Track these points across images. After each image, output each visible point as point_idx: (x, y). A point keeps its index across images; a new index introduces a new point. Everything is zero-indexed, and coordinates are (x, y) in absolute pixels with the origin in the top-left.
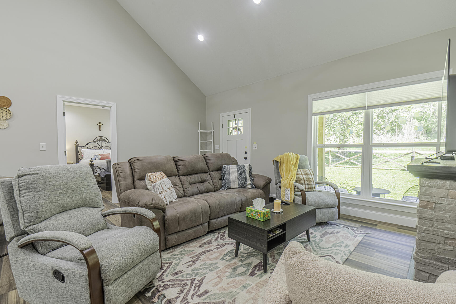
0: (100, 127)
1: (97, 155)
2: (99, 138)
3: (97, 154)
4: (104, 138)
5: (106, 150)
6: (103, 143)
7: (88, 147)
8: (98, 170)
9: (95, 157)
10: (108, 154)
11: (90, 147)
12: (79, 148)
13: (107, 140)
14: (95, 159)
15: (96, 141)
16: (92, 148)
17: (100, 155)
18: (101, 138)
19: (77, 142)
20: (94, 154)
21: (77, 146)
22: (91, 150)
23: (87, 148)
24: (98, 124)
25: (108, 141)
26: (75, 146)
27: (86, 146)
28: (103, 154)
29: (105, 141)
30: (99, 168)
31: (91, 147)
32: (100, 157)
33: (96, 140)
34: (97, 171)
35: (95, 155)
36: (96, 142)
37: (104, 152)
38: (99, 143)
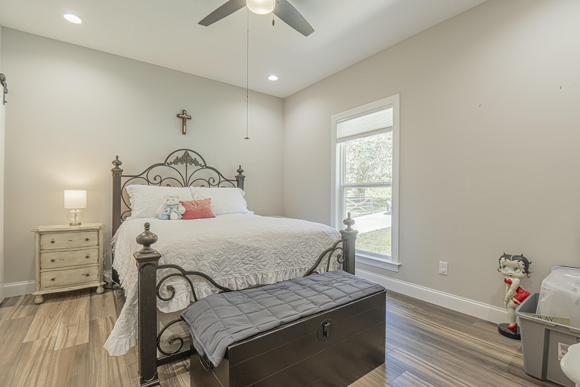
0: (184, 123)
1: (173, 203)
2: (180, 154)
3: (175, 199)
4: (193, 156)
5: (199, 188)
6: (192, 168)
7: (151, 179)
8: (180, 284)
9: (169, 209)
10: (207, 200)
11: (155, 179)
12: (123, 180)
13: (200, 162)
14: (166, 217)
15: (171, 163)
16: (161, 182)
17: (183, 204)
18: (186, 155)
19: (118, 163)
20: (165, 201)
21: (117, 174)
22: (157, 187)
23: (148, 181)
24: (178, 116)
25: (203, 164)
26: (111, 173)
27: (144, 176)
28: (190, 199)
29: (196, 163)
30: (184, 274)
31: (158, 180)
32: (183, 210)
33: (172, 159)
34: (171, 289)
35: (168, 203)
36: (173, 165)
37: (193, 196)
38: (181, 167)
